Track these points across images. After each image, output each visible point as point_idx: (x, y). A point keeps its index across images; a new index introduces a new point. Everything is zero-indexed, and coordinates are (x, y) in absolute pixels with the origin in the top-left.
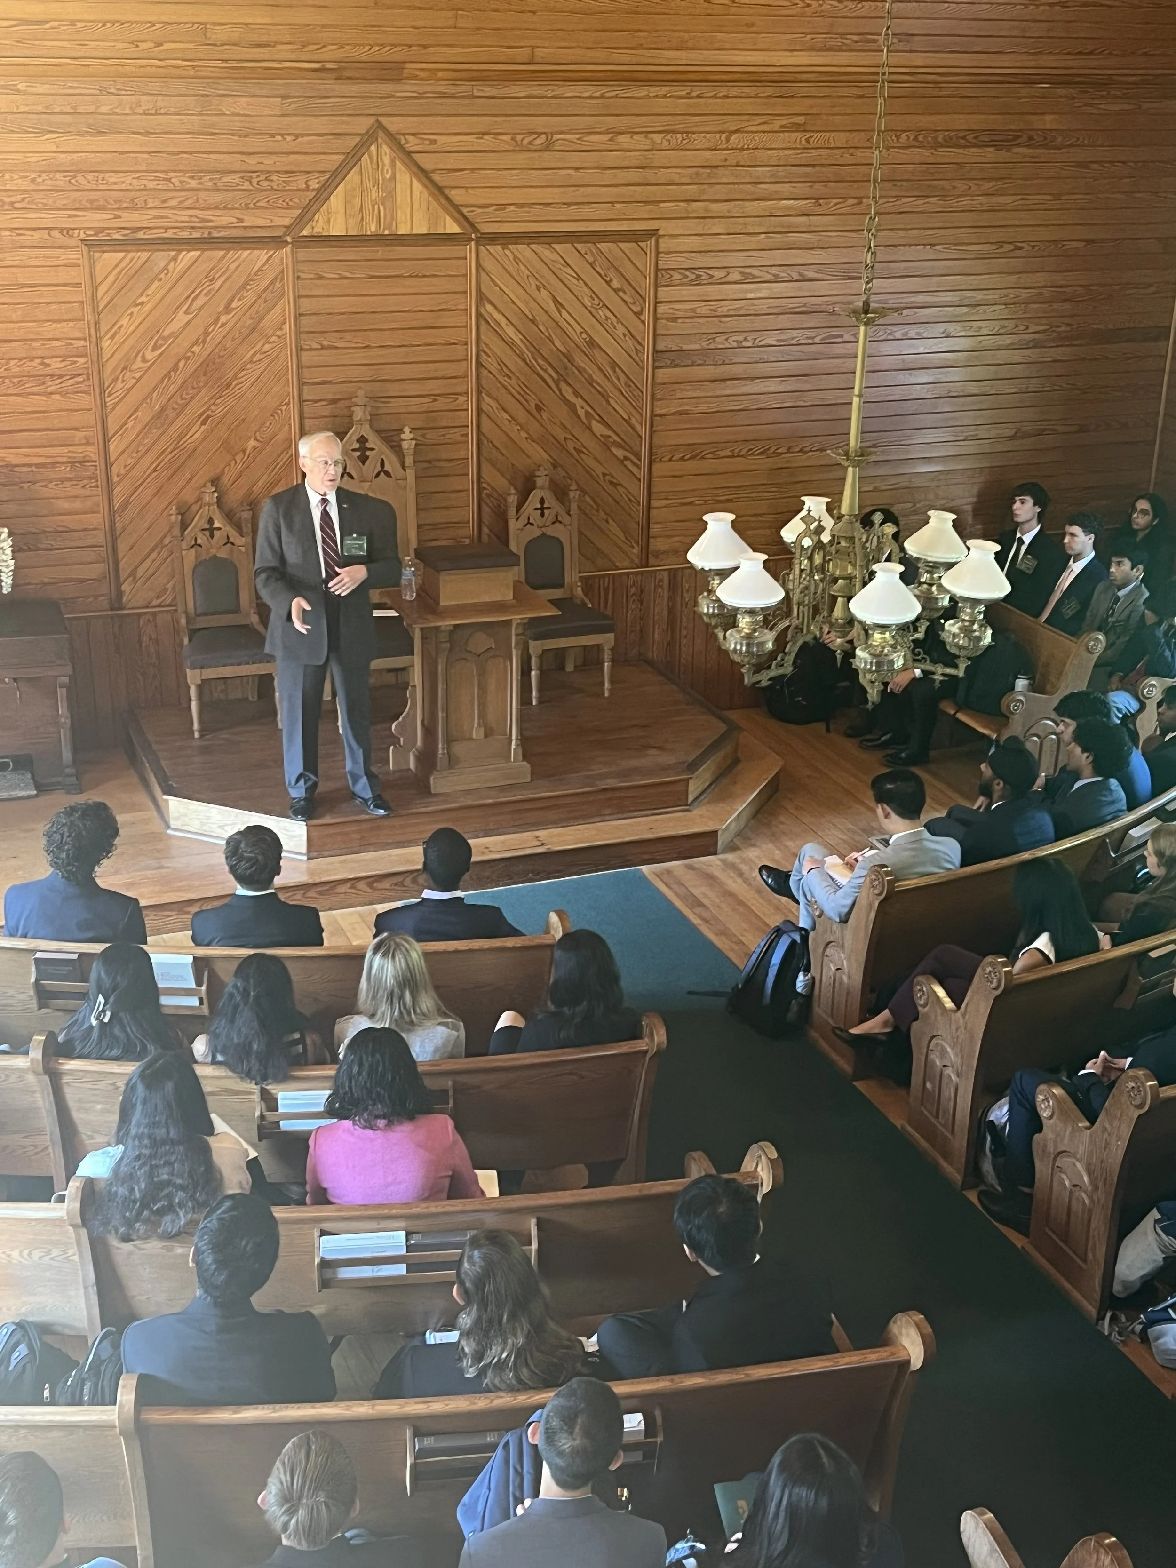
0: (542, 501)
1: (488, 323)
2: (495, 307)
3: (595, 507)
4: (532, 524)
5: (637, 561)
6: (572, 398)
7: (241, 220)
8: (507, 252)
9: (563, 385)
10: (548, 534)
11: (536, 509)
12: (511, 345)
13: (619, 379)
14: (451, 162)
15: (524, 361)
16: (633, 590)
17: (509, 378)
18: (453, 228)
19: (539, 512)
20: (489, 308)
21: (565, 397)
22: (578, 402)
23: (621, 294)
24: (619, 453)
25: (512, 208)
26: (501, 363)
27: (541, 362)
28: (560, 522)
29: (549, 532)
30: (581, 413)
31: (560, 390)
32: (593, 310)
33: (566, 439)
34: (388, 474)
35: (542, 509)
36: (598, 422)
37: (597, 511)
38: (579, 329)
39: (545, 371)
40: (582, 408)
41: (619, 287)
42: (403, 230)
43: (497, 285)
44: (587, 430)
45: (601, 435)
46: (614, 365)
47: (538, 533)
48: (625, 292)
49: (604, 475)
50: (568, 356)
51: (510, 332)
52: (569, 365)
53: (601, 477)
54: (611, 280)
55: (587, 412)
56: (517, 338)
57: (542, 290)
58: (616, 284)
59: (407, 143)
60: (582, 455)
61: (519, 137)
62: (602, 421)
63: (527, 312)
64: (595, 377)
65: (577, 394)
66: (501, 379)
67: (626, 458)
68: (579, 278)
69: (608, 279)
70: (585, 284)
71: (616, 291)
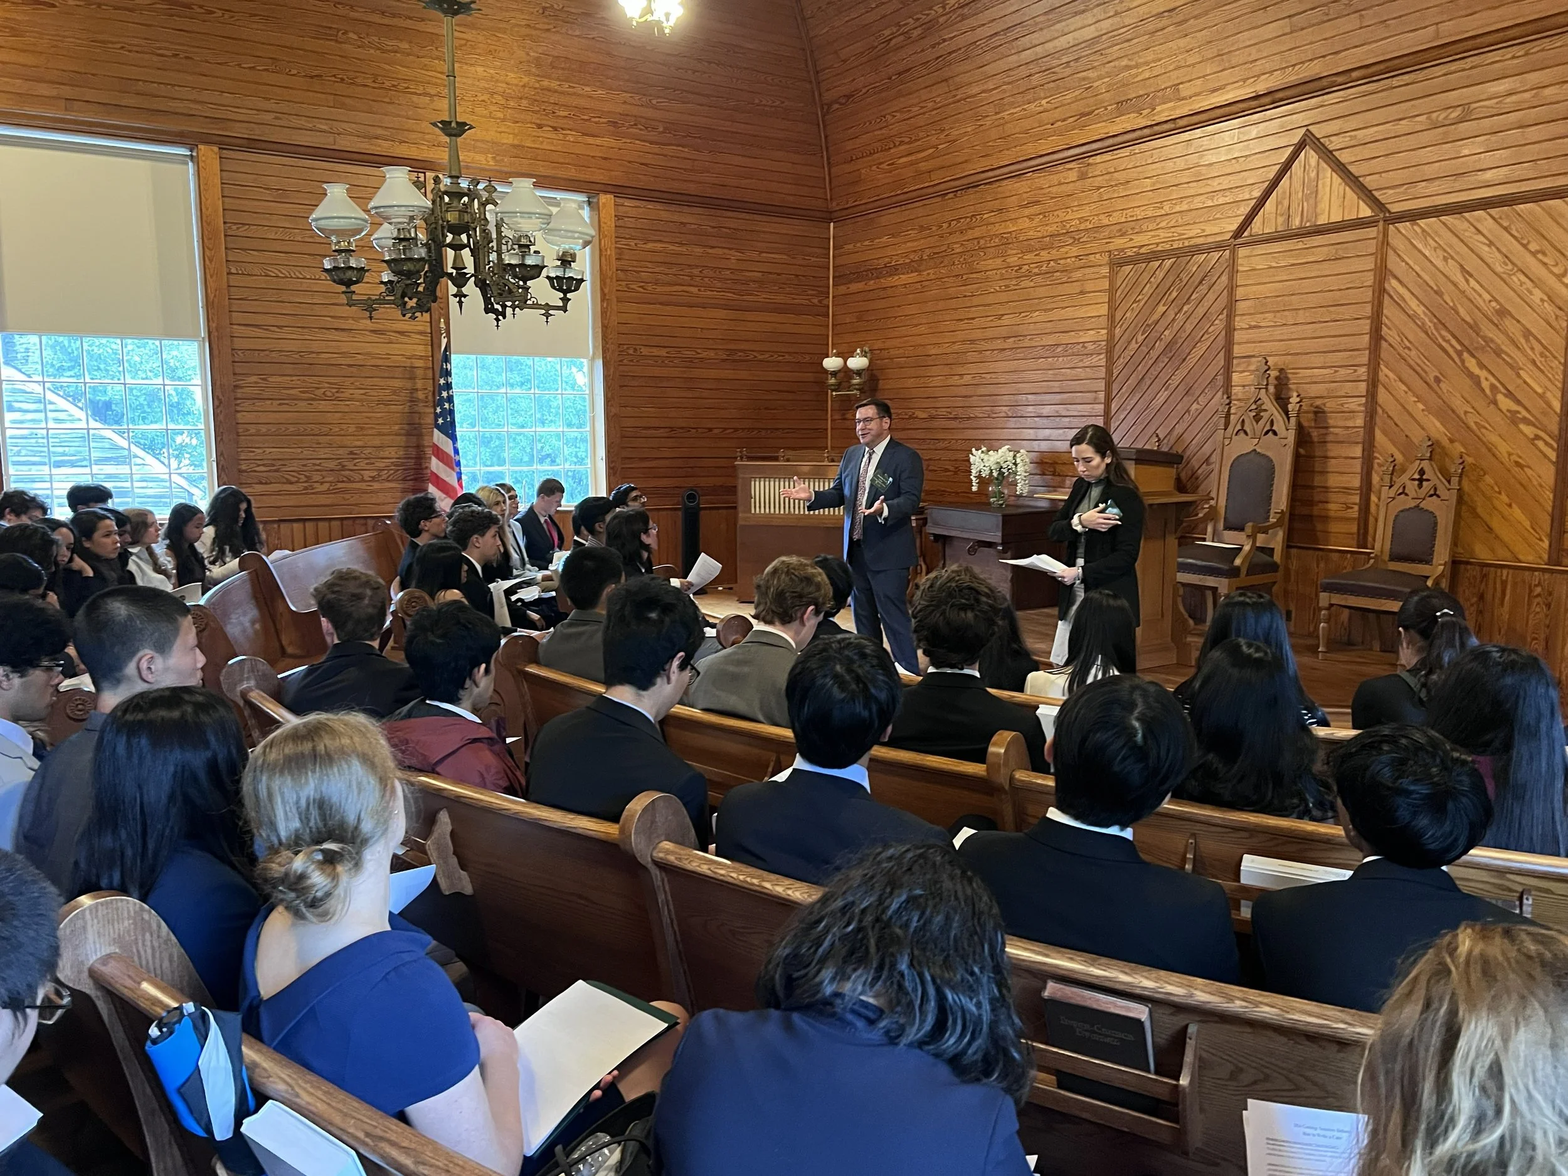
0: (1422, 472)
1: (1391, 297)
2: (1400, 282)
3: (1497, 489)
4: (1407, 495)
5: (1546, 557)
6: (1476, 370)
7: (1204, 231)
8: (1415, 227)
9: (1465, 355)
10: (1421, 506)
11: (1414, 480)
12: (1412, 317)
13: (1532, 349)
14: (1367, 152)
15: (1427, 333)
16: (1538, 590)
17: (1409, 349)
18: (1366, 212)
19: (1416, 483)
20: (1394, 282)
21: (1467, 368)
22: (1483, 374)
23: (1540, 256)
24: (1528, 430)
25: (1423, 184)
26: (1401, 334)
27: (1444, 333)
28: (1438, 496)
29: (1426, 504)
30: (1485, 385)
31: (1463, 361)
32: (1504, 276)
33: (1466, 413)
34: (1275, 433)
35: (1421, 481)
36: (1506, 396)
37: (1500, 493)
38: (1487, 297)
39: (1448, 341)
40: (1487, 379)
41: (1538, 248)
42: (1322, 220)
43: (1403, 260)
44: (1492, 406)
45: (1508, 411)
46: (1528, 334)
47: (1413, 504)
48: (1544, 254)
49: (1510, 454)
50: (1475, 328)
51: (1413, 303)
52: (1474, 335)
53: (1506, 455)
54: (1529, 242)
55: (1493, 387)
56: (1420, 310)
57: (1450, 261)
58: (1533, 247)
59: (1331, 142)
60: (1484, 431)
61: (1434, 115)
62: (1510, 394)
63: (1432, 284)
64: (1503, 347)
65: (1481, 366)
66: (1400, 350)
67: (1537, 437)
68: (1491, 244)
69: (1525, 242)
70: (1498, 249)
71: (1534, 254)
